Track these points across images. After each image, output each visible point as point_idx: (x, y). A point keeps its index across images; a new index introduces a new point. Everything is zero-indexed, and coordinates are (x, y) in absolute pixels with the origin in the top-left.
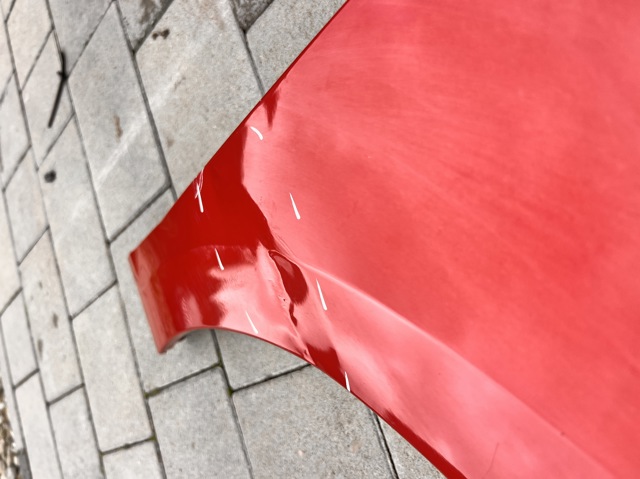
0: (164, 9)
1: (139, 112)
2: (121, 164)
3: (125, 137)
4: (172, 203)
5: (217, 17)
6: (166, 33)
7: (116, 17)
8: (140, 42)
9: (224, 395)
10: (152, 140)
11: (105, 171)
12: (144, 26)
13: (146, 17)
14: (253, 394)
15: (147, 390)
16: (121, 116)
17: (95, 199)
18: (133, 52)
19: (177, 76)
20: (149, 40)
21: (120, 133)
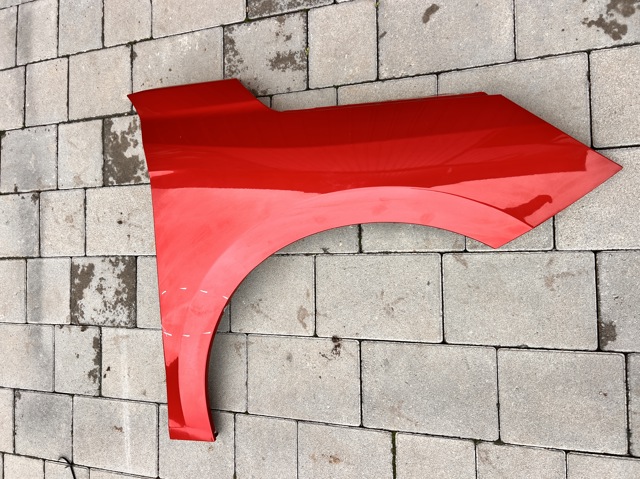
0: (101, 365)
1: (122, 407)
2: (132, 438)
3: (124, 426)
4: (166, 407)
5: (123, 337)
6: (109, 369)
7: (80, 398)
8: (100, 388)
9: (247, 417)
10: (137, 404)
11: (128, 456)
12: (97, 380)
13: (95, 377)
14: (250, 397)
16: (115, 424)
18: (100, 396)
19: (126, 371)
20: (103, 380)
21: (121, 429)
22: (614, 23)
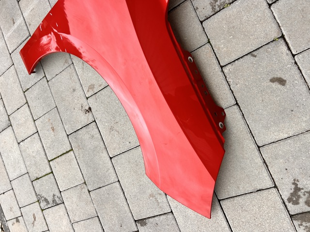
1: (20, 17)
2: (14, 31)
3: (16, 24)
9: (46, 83)
10: (24, 24)
11: (9, 34)
14: (53, 80)
15: (24, 91)
16: (14, 18)
17: (5, 42)
18: (18, 1)
19: (31, 8)
21: (14, 23)
22: (299, 197)
